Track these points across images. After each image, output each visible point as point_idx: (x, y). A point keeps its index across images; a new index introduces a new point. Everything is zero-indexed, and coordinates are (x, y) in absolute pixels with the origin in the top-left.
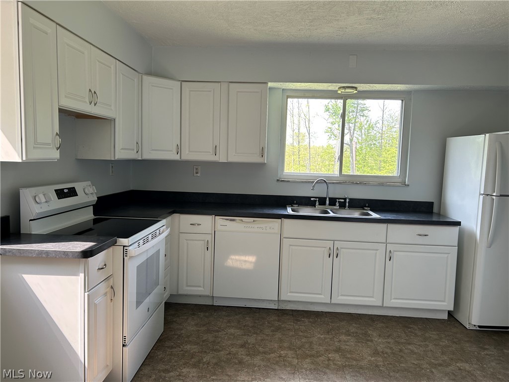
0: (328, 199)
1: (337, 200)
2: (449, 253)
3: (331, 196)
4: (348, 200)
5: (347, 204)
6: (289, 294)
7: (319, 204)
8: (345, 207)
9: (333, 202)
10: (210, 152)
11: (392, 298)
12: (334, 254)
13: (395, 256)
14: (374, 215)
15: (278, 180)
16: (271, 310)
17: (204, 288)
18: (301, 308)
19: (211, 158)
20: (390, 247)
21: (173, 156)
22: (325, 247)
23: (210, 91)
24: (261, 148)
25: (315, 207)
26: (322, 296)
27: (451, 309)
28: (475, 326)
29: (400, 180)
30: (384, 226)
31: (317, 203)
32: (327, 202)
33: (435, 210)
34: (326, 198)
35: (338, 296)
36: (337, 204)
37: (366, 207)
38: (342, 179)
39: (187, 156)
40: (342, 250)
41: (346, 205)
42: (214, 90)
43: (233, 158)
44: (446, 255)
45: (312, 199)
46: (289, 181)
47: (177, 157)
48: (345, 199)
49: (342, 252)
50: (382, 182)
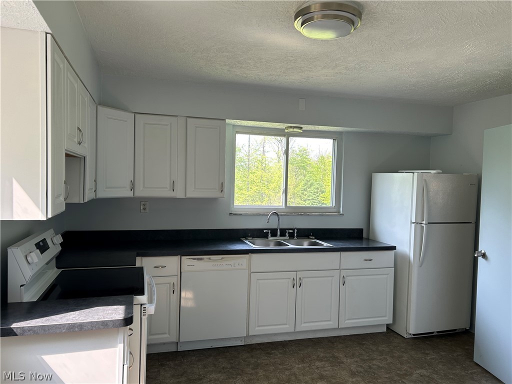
0: (279, 230)
1: (287, 231)
2: (388, 274)
3: (282, 227)
4: (296, 231)
5: (296, 235)
6: (257, 328)
7: (272, 236)
8: (294, 237)
9: (283, 232)
10: (166, 188)
11: (346, 319)
12: (297, 284)
13: (348, 280)
14: (326, 245)
15: (231, 214)
16: (238, 347)
17: (169, 334)
18: (266, 340)
19: (167, 193)
20: (343, 273)
21: (127, 193)
22: (289, 279)
23: (167, 125)
24: (221, 183)
25: (267, 238)
26: (287, 326)
27: (391, 322)
28: (410, 334)
29: (335, 210)
30: (337, 254)
31: (270, 235)
32: (279, 233)
33: (365, 235)
34: (277, 229)
35: (301, 324)
36: (287, 235)
37: (311, 236)
38: (288, 210)
39: (141, 192)
40: (304, 279)
41: (294, 235)
42: (171, 124)
43: (191, 194)
44: (386, 276)
45: (265, 231)
46: (241, 214)
47: (130, 194)
48: (293, 229)
49: (304, 281)
50: (322, 212)
